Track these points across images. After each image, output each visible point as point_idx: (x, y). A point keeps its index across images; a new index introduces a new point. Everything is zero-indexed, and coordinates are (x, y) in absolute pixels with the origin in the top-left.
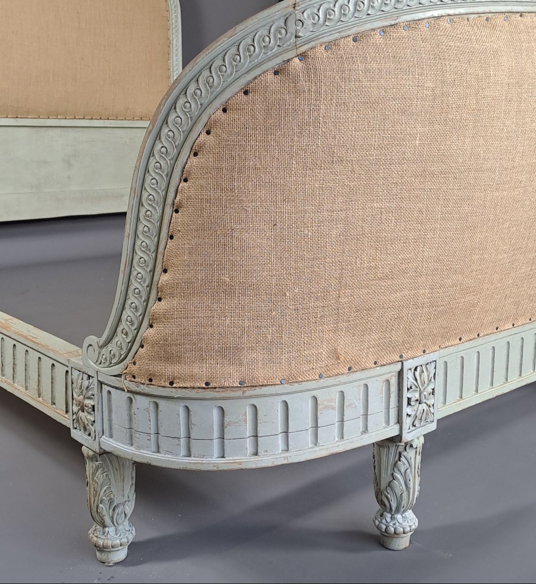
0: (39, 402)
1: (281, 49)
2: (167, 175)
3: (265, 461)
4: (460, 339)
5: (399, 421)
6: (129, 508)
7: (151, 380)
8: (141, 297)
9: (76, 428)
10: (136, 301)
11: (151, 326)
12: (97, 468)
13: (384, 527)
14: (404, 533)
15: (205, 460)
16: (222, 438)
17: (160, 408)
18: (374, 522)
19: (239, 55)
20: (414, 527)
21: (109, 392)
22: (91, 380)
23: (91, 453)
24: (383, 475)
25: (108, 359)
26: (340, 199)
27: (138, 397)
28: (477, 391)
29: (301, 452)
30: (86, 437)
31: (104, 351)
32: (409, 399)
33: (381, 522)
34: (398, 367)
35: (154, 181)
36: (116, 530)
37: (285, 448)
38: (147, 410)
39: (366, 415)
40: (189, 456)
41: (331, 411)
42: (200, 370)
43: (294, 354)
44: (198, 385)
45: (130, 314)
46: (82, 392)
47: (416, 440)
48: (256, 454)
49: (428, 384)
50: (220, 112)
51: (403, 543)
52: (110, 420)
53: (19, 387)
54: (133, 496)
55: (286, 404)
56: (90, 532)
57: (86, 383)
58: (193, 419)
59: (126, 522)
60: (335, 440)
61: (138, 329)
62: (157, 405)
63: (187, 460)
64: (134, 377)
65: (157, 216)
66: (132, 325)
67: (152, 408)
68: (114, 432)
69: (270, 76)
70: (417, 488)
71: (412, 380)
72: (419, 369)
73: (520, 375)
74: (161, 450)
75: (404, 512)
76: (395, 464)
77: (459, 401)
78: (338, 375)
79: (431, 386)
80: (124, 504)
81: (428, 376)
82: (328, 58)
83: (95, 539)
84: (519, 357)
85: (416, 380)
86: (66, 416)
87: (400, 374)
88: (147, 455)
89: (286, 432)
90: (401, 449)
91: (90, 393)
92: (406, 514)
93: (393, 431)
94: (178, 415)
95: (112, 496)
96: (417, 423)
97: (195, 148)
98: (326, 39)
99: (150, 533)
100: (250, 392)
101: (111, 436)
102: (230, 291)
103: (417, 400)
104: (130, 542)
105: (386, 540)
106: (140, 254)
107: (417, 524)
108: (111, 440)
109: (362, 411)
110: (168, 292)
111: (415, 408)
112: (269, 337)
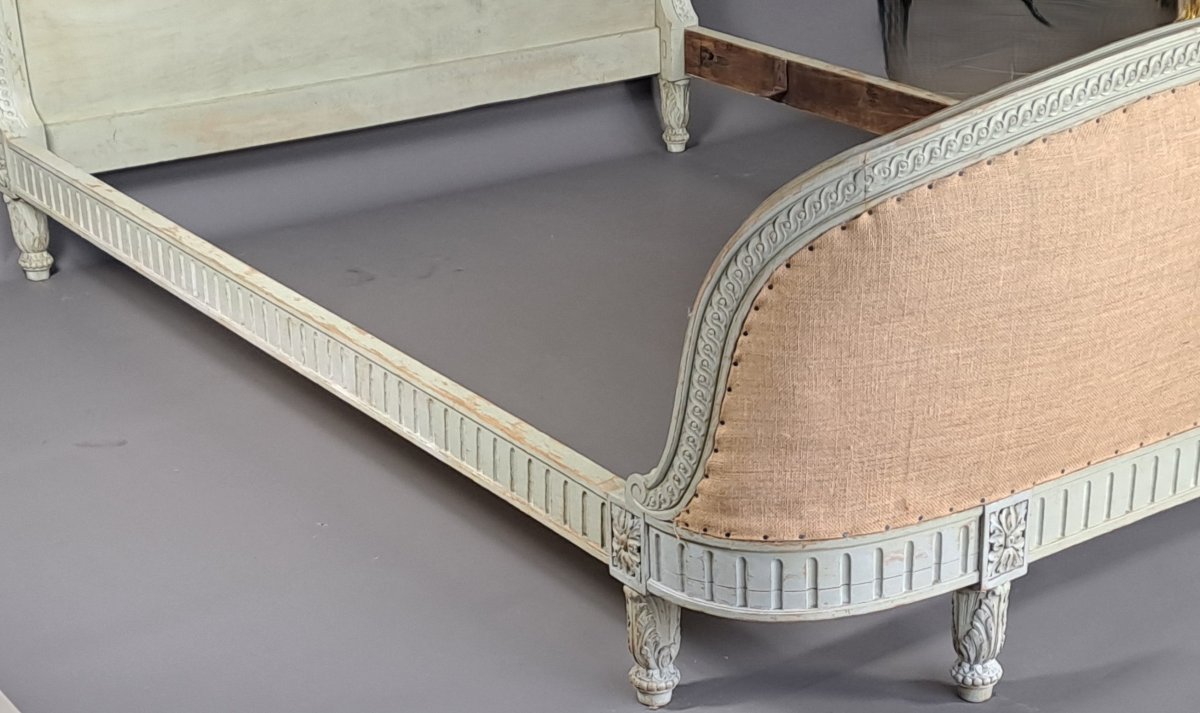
0: (565, 530)
1: (849, 204)
2: (725, 326)
3: (826, 612)
4: (1063, 471)
5: (979, 568)
6: (674, 651)
7: (705, 530)
8: (695, 446)
9: (616, 566)
10: (689, 449)
11: (707, 476)
12: (642, 609)
13: (960, 678)
14: (983, 684)
15: (762, 612)
16: (780, 589)
17: (715, 557)
18: (951, 672)
19: (805, 211)
20: (995, 678)
21: (657, 536)
22: (636, 520)
23: (635, 594)
24: (961, 622)
25: (658, 503)
26: (912, 350)
27: (691, 545)
28: (1086, 525)
29: (864, 605)
30: (629, 577)
31: (652, 492)
32: (992, 545)
33: (958, 673)
34: (979, 512)
35: (711, 332)
36: (661, 672)
37: (846, 600)
38: (701, 558)
39: (939, 564)
40: (745, 605)
41: (897, 562)
42: (759, 524)
43: (857, 507)
44: (755, 538)
45: (684, 462)
46: (625, 532)
47: (1000, 587)
48: (816, 606)
49: (1016, 527)
50: (783, 267)
51: (984, 694)
52: (658, 563)
53: (539, 510)
54: (678, 638)
55: (848, 557)
56: (631, 673)
57: (630, 523)
58: (750, 571)
59: (671, 666)
60: (901, 590)
61: (692, 477)
62: (711, 555)
63: (743, 610)
64: (687, 525)
65: (714, 367)
66: (686, 472)
67: (706, 557)
68: (663, 577)
69: (837, 232)
70: (1001, 636)
71: (995, 524)
72: (1004, 512)
73: (1153, 500)
74: (715, 599)
75: (984, 662)
76: (975, 613)
77: (1060, 539)
78: (907, 525)
79: (1021, 528)
80: (669, 647)
81: (1017, 518)
82: (900, 210)
83: (637, 680)
84: (1151, 479)
85: (1000, 523)
86: (602, 550)
87: (982, 518)
88: (700, 602)
89: (849, 585)
90: (981, 596)
91: (636, 533)
92: (988, 664)
93: (971, 578)
94: (735, 566)
95: (657, 639)
96: (1001, 569)
97: (756, 303)
98: (898, 192)
99: (695, 677)
100: (810, 546)
101: (659, 580)
102: (790, 447)
103: (1001, 546)
104: (676, 684)
105: (964, 691)
106: (695, 403)
107: (1000, 675)
108: (658, 583)
109: (934, 560)
110: (726, 445)
111: (999, 554)
112: (832, 490)
